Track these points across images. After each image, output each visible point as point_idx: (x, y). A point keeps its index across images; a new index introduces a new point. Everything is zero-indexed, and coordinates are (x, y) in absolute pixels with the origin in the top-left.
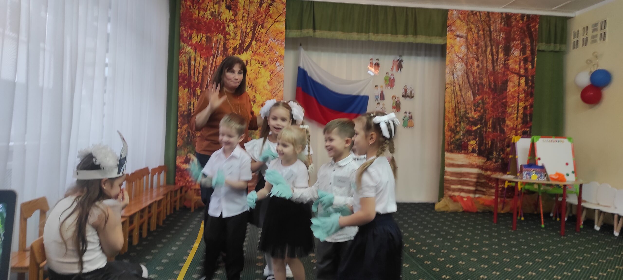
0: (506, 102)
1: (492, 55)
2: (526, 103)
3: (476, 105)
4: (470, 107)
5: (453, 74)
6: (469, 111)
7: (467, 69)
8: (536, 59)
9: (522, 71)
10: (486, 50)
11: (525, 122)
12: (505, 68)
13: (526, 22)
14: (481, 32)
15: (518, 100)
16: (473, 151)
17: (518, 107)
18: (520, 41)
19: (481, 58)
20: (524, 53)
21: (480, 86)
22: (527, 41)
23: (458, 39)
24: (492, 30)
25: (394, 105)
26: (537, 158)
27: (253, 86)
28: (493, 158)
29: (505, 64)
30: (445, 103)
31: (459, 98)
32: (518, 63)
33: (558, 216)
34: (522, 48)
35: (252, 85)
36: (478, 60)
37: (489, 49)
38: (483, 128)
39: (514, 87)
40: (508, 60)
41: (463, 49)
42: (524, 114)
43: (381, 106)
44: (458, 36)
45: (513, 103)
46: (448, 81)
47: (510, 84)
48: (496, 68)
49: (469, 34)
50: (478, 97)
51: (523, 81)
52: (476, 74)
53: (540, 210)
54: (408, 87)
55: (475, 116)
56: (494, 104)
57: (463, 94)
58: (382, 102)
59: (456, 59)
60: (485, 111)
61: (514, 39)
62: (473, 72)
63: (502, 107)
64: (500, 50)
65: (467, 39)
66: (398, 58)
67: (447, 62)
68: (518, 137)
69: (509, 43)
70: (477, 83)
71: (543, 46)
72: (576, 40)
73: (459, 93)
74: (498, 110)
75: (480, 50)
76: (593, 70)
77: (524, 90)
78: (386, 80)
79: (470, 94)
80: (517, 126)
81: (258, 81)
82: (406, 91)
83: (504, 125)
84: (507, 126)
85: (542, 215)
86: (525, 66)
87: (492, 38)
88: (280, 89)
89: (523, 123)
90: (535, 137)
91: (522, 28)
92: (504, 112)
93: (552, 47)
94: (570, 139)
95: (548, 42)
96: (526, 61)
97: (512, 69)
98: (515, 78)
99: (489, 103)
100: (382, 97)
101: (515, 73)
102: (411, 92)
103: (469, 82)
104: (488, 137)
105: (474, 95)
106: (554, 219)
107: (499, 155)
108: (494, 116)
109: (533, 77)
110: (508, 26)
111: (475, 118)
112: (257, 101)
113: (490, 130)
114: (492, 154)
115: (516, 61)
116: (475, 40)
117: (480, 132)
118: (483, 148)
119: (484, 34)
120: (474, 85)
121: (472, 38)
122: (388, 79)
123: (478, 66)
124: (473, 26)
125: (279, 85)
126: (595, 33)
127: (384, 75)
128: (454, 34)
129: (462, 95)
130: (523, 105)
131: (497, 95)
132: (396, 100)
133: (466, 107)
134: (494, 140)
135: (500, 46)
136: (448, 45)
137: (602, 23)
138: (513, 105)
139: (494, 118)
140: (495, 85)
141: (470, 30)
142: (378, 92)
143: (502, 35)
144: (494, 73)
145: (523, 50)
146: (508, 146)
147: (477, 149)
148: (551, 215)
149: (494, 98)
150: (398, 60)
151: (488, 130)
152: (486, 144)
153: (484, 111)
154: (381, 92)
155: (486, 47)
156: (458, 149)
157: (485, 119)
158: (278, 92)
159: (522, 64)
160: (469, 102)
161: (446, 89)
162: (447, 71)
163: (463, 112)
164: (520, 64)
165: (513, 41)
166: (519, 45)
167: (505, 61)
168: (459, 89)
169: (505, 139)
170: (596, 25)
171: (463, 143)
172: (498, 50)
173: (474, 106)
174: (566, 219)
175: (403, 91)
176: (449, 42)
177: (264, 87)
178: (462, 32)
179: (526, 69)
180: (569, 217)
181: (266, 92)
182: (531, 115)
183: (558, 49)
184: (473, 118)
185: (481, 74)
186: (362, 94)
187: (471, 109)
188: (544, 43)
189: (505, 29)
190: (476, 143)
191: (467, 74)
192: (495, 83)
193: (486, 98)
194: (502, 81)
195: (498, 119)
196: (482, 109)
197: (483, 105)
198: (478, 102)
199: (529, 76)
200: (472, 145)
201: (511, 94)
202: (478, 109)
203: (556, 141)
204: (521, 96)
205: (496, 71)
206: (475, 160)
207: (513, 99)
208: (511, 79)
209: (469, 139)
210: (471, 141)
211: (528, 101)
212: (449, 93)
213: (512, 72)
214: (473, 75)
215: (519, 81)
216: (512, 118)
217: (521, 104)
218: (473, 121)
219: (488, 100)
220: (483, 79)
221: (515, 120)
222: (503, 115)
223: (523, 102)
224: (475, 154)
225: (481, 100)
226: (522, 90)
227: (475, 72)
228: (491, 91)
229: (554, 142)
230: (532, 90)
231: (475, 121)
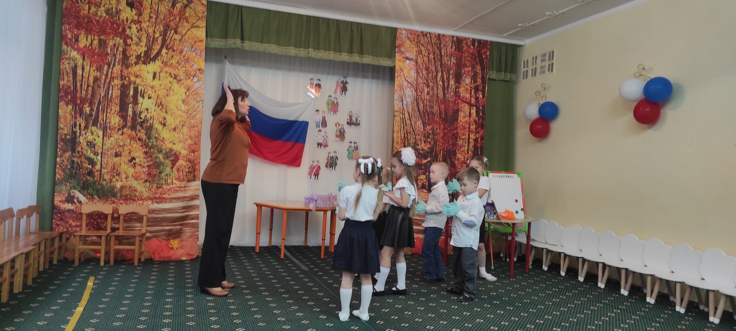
0: (457, 133)
1: (443, 81)
2: (477, 135)
3: (426, 136)
4: (420, 137)
5: (402, 101)
6: (419, 143)
7: (417, 95)
8: (486, 88)
9: (473, 101)
10: (436, 76)
12: (456, 96)
13: (477, 47)
14: (431, 56)
15: (469, 132)
16: (423, 187)
17: (469, 140)
18: (471, 68)
19: (431, 84)
20: (475, 81)
21: (430, 115)
22: (478, 68)
23: (408, 61)
24: (443, 54)
25: (338, 133)
27: (163, 106)
29: (456, 92)
30: (393, 132)
31: (408, 128)
32: (469, 91)
33: (508, 256)
34: (473, 76)
35: (161, 103)
36: (428, 86)
37: (440, 75)
39: (464, 117)
40: (459, 88)
41: (413, 73)
42: (475, 146)
43: (323, 133)
44: (407, 58)
45: (464, 134)
46: (396, 109)
47: (461, 114)
48: (447, 96)
49: (419, 57)
50: (428, 127)
51: (474, 111)
52: (427, 102)
53: (490, 251)
54: (354, 114)
55: (425, 148)
56: (445, 135)
57: (413, 123)
58: (323, 129)
59: (405, 83)
60: (435, 143)
61: (465, 66)
62: (423, 99)
63: (453, 139)
64: (451, 77)
65: (417, 62)
66: (342, 79)
67: (396, 87)
69: (460, 70)
70: (427, 111)
71: (493, 75)
72: (525, 69)
73: (408, 122)
74: (449, 142)
75: (430, 75)
76: (541, 103)
78: (328, 104)
79: (419, 123)
81: (169, 99)
82: (351, 117)
83: (455, 158)
84: (458, 159)
85: (492, 256)
86: (476, 95)
87: (443, 63)
88: (198, 109)
91: (473, 54)
92: (455, 144)
93: (502, 76)
94: (519, 175)
95: (499, 70)
96: (476, 89)
97: (463, 98)
98: (466, 107)
99: (440, 135)
100: (324, 124)
101: (467, 103)
102: (357, 119)
103: (419, 110)
105: (424, 124)
106: (504, 259)
108: (444, 148)
109: (483, 107)
110: (458, 51)
111: (425, 150)
112: (167, 124)
115: (467, 89)
116: (426, 64)
119: (434, 59)
120: (424, 114)
121: (422, 61)
122: (331, 103)
123: (428, 93)
124: (423, 48)
125: (197, 105)
126: (544, 63)
127: (327, 98)
128: (404, 55)
129: (411, 125)
130: (475, 137)
131: (448, 126)
132: (340, 127)
133: (415, 138)
135: (451, 72)
136: (397, 68)
137: (550, 54)
138: (464, 137)
139: (444, 151)
140: (446, 115)
141: (420, 52)
142: (319, 118)
143: (453, 60)
144: (445, 101)
145: (474, 78)
147: (427, 185)
148: (502, 255)
149: (444, 129)
150: (342, 82)
153: (434, 143)
154: (323, 117)
155: (437, 72)
157: (436, 151)
158: (196, 113)
159: (473, 93)
160: (419, 132)
161: (394, 116)
162: (396, 97)
163: (412, 143)
164: (471, 93)
165: (464, 67)
166: (470, 73)
167: (456, 88)
168: (408, 118)
170: (545, 55)
172: (449, 76)
173: (424, 137)
174: (515, 259)
175: (348, 117)
176: (398, 64)
177: (177, 107)
178: (412, 54)
179: (477, 99)
180: (518, 257)
181: (180, 113)
182: (482, 148)
183: (508, 79)
184: (423, 150)
185: (431, 102)
186: (301, 120)
187: (421, 140)
188: (495, 72)
189: (456, 54)
191: (416, 101)
192: (446, 113)
193: (436, 128)
194: (453, 111)
195: (449, 151)
196: (432, 140)
197: (434, 136)
198: (428, 133)
199: (480, 106)
200: (422, 180)
201: (462, 125)
202: (428, 141)
203: (506, 176)
204: (472, 127)
205: (447, 100)
206: (424, 196)
207: (464, 130)
208: (461, 109)
209: (419, 173)
210: (421, 176)
211: (479, 133)
212: (398, 122)
213: (463, 101)
214: (423, 103)
215: (470, 111)
216: (463, 151)
217: (472, 136)
218: (423, 154)
219: (438, 131)
220: (433, 108)
221: (466, 152)
222: (453, 148)
223: (474, 134)
224: (425, 190)
225: (431, 130)
226: (473, 121)
227: (425, 99)
228: (442, 121)
229: (504, 177)
230: (483, 121)
231: (425, 153)
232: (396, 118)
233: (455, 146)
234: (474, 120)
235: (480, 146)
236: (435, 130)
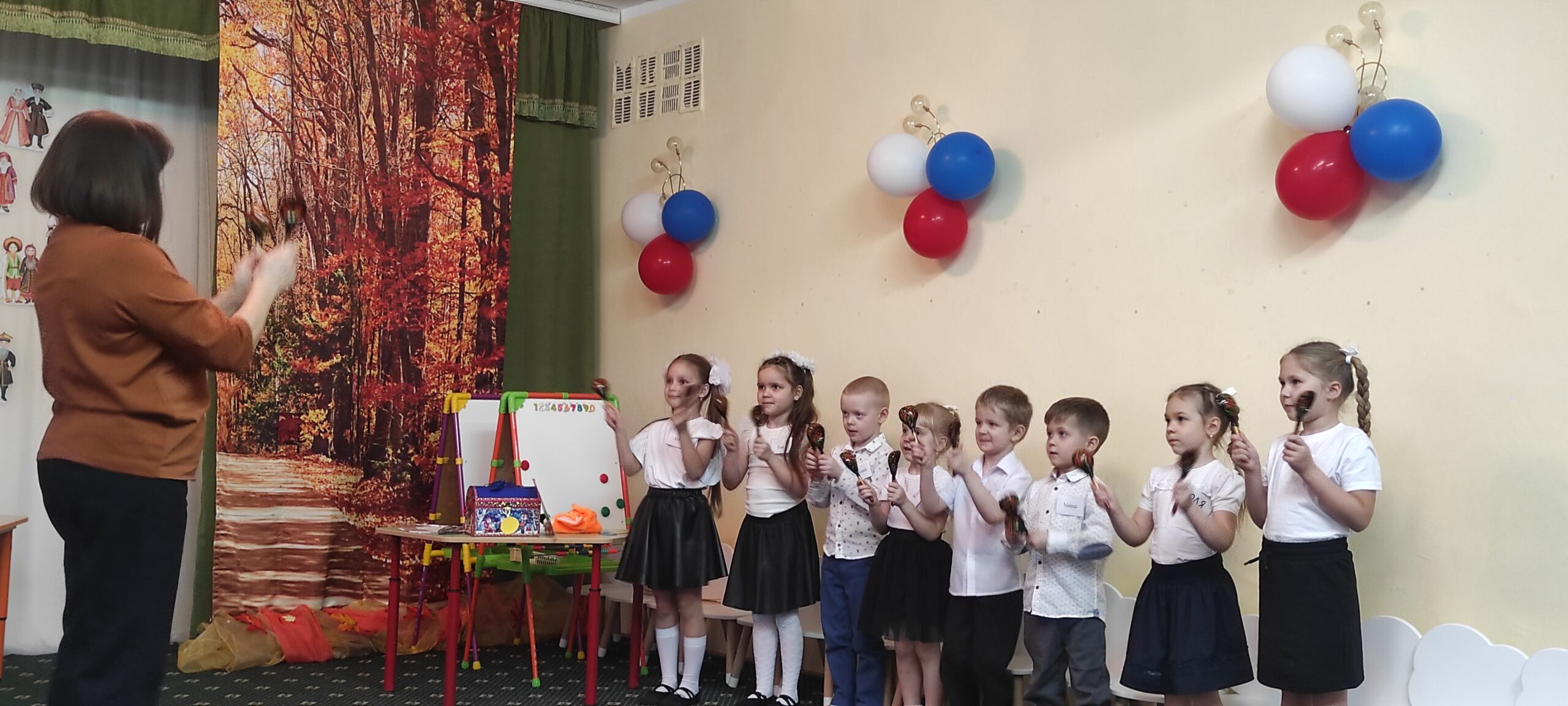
0: (426, 278)
1: (378, 118)
2: (486, 284)
3: (328, 286)
4: (305, 290)
5: (245, 172)
6: (304, 307)
7: (295, 156)
8: (512, 143)
9: (473, 180)
10: (356, 99)
11: (483, 347)
12: (420, 163)
13: (481, 20)
14: (339, 36)
15: (462, 275)
16: (319, 446)
17: (461, 298)
18: (463, 82)
19: (339, 124)
20: (478, 122)
21: (339, 221)
22: (486, 83)
23: (260, 47)
24: (375, 32)
25: (15, 274)
26: (517, 464)
28: (383, 468)
29: (418, 152)
30: (215, 272)
32: (461, 151)
33: (580, 646)
34: (472, 104)
36: (330, 131)
37: (366, 96)
38: (351, 364)
39: (448, 229)
40: (428, 140)
41: (279, 88)
42: (480, 318)
44: (259, 38)
45: (445, 283)
46: (225, 197)
47: (437, 221)
48: (391, 161)
49: (297, 37)
50: (333, 259)
51: (475, 212)
52: (327, 178)
53: (528, 634)
55: (324, 325)
56: (387, 282)
59: (254, 118)
60: (356, 308)
61: (446, 73)
62: (315, 169)
63: (413, 295)
64: (402, 104)
65: (291, 53)
66: (29, 92)
67: (223, 129)
68: (465, 394)
69: (432, 84)
70: (327, 207)
71: (531, 105)
72: (622, 95)
74: (401, 305)
75: (336, 97)
76: (669, 194)
77: (480, 242)
80: (458, 359)
83: (421, 354)
84: (430, 358)
85: (534, 647)
86: (480, 164)
87: (377, 60)
89: (477, 350)
90: (510, 395)
91: (468, 40)
92: (419, 313)
93: (557, 110)
95: (548, 93)
96: (482, 145)
97: (443, 169)
98: (453, 200)
99: (371, 282)
101: (452, 185)
104: (369, 396)
105: (319, 247)
106: (568, 654)
107: (405, 457)
108: (385, 324)
109: (504, 199)
110: (424, 27)
111: (324, 330)
113: (375, 373)
114: (380, 454)
115: (452, 144)
116: (320, 59)
117: (341, 379)
118: (352, 433)
119: (348, 44)
120: (319, 216)
121: (309, 51)
123: (331, 151)
124: (310, 11)
126: (673, 81)
128: (247, 28)
130: (479, 291)
131: (395, 255)
132: (22, 255)
134: (387, 405)
135: (403, 90)
136: (225, 66)
137: (688, 52)
138: (445, 290)
139: (385, 333)
140: (389, 220)
141: (300, 21)
143: (409, 55)
144: (384, 177)
145: (475, 112)
146: (432, 427)
147: (330, 439)
148: (562, 643)
149: (385, 264)
150: (29, 102)
151: (368, 373)
152: (361, 420)
153: (352, 307)
155: (357, 88)
156: (264, 439)
157: (359, 334)
159: (471, 156)
161: (219, 222)
162: (222, 158)
164: (465, 157)
165: (444, 78)
166: (462, 95)
167: (419, 140)
169: (422, 403)
170: (673, 56)
171: (281, 418)
172: (396, 102)
173: (320, 289)
174: (601, 652)
176: (228, 55)
178: (276, 26)
179: (484, 174)
180: (611, 647)
182: (502, 324)
183: (574, 119)
184: (316, 329)
185: (342, 180)
187: (309, 299)
188: (535, 96)
189: (417, 36)
190: (328, 416)
191: (293, 175)
192: (388, 215)
193: (359, 261)
194: (412, 209)
195: (400, 334)
196: (346, 299)
197: (350, 285)
198: (332, 276)
199: (493, 196)
200: (314, 425)
201: (441, 252)
202: (331, 301)
203: (574, 406)
204: (469, 259)
205: (392, 174)
206: (323, 477)
207: (446, 269)
208: (437, 203)
209: (305, 404)
210: (311, 412)
211: (491, 278)
212: (231, 241)
213: (441, 179)
214: (316, 182)
215: (464, 211)
216: (445, 332)
217: (470, 286)
218: (316, 342)
219: (366, 270)
220: (348, 199)
221: (454, 337)
222: (413, 322)
223: (478, 279)
224: (323, 458)
225: (342, 267)
226: (472, 240)
227: (322, 169)
228: (377, 241)
229: (567, 410)
230: (504, 244)
231: (323, 341)
232: (223, 225)
233: (419, 317)
234: (476, 239)
235: (497, 319)
236: (355, 267)
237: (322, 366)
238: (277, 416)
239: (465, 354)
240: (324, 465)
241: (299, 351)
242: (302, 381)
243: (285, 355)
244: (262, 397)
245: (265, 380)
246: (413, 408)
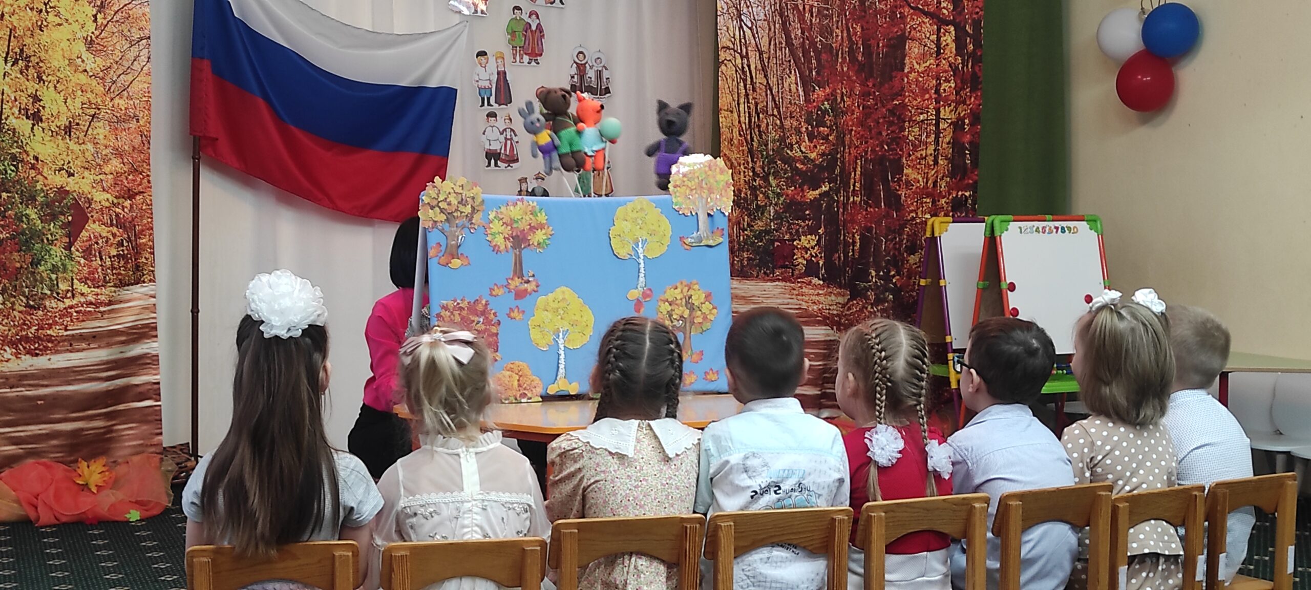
0: (903, 106)
2: (960, 109)
3: (815, 119)
4: (795, 123)
5: (740, 16)
6: (793, 139)
9: (946, 7)
11: (958, 171)
15: (937, 102)
16: (811, 269)
17: (937, 125)
21: (824, 56)
26: (1004, 286)
28: (867, 289)
31: (761, 94)
35: (22, 51)
38: (837, 192)
39: (923, 57)
42: (956, 144)
43: (501, 124)
45: (922, 110)
46: (724, 40)
47: (913, 50)
50: (819, 93)
51: (949, 39)
52: (812, 16)
54: (590, 60)
55: (813, 156)
56: (868, 112)
57: (773, 81)
58: (502, 111)
60: (841, 140)
62: (801, 8)
63: (891, 124)
68: (942, 219)
70: (813, 44)
73: (760, 79)
74: (880, 133)
76: (1149, 8)
77: (955, 70)
78: (513, 33)
79: (792, 81)
80: (935, 183)
81: (44, 37)
82: (581, 69)
83: (900, 180)
84: (908, 184)
88: (136, 66)
89: (952, 174)
90: (997, 219)
92: (898, 140)
94: (1092, 221)
98: (928, 28)
99: (853, 113)
100: (504, 93)
101: (927, 14)
102: (599, 74)
103: (789, 43)
104: (853, 221)
105: (806, 83)
107: (887, 278)
108: (866, 153)
109: (976, 24)
111: (813, 161)
113: (857, 199)
114: (865, 277)
117: (830, 207)
118: (839, 257)
120: (805, 53)
122: (520, 28)
127: (507, 15)
129: (769, 87)
130: (953, 116)
131: (874, 85)
133: (782, 126)
134: (869, 230)
138: (922, 117)
139: (866, 160)
140: (868, 53)
142: (487, 75)
144: (863, 10)
146: (912, 250)
147: (821, 263)
149: (865, 95)
151: (851, 199)
152: (846, 244)
153: (837, 137)
154: (498, 73)
156: (762, 264)
157: (843, 162)
160: (792, 108)
161: (718, 64)
163: (774, 141)
168: (759, 67)
169: (903, 227)
171: (777, 244)
173: (808, 122)
175: (574, 70)
179: (956, 2)
182: (975, 147)
184: (805, 160)
185: (826, 16)
186: (433, 83)
187: (798, 131)
190: (819, 241)
191: (781, 15)
192: (867, 47)
193: (843, 93)
194: (889, 40)
195: (880, 161)
196: (832, 131)
197: (835, 116)
198: (819, 109)
199: (966, 22)
200: (806, 250)
201: (917, 80)
202: (819, 133)
203: (1057, 228)
204: (944, 86)
205: (870, 7)
206: (815, 298)
207: (923, 96)
208: (913, 32)
209: (797, 231)
210: (803, 238)
211: (964, 103)
212: (730, 81)
213: (916, 9)
214: (802, 20)
215: (939, 38)
216: (922, 158)
217: (945, 113)
218: (806, 172)
219: (848, 101)
220: (832, 35)
221: (932, 163)
222: (892, 150)
223: (953, 105)
224: (815, 281)
225: (828, 100)
226: (946, 67)
227: (807, 7)
228: (857, 73)
229: (1051, 232)
230: (977, 69)
231: (812, 171)
232: (723, 67)
233: (897, 144)
234: (950, 66)
235: (970, 143)
236: (839, 100)
237: (812, 194)
238: (773, 242)
239: (942, 179)
240: (816, 287)
241: (790, 182)
242: (794, 208)
243: (778, 186)
244: (759, 225)
245: (762, 209)
246: (894, 232)
